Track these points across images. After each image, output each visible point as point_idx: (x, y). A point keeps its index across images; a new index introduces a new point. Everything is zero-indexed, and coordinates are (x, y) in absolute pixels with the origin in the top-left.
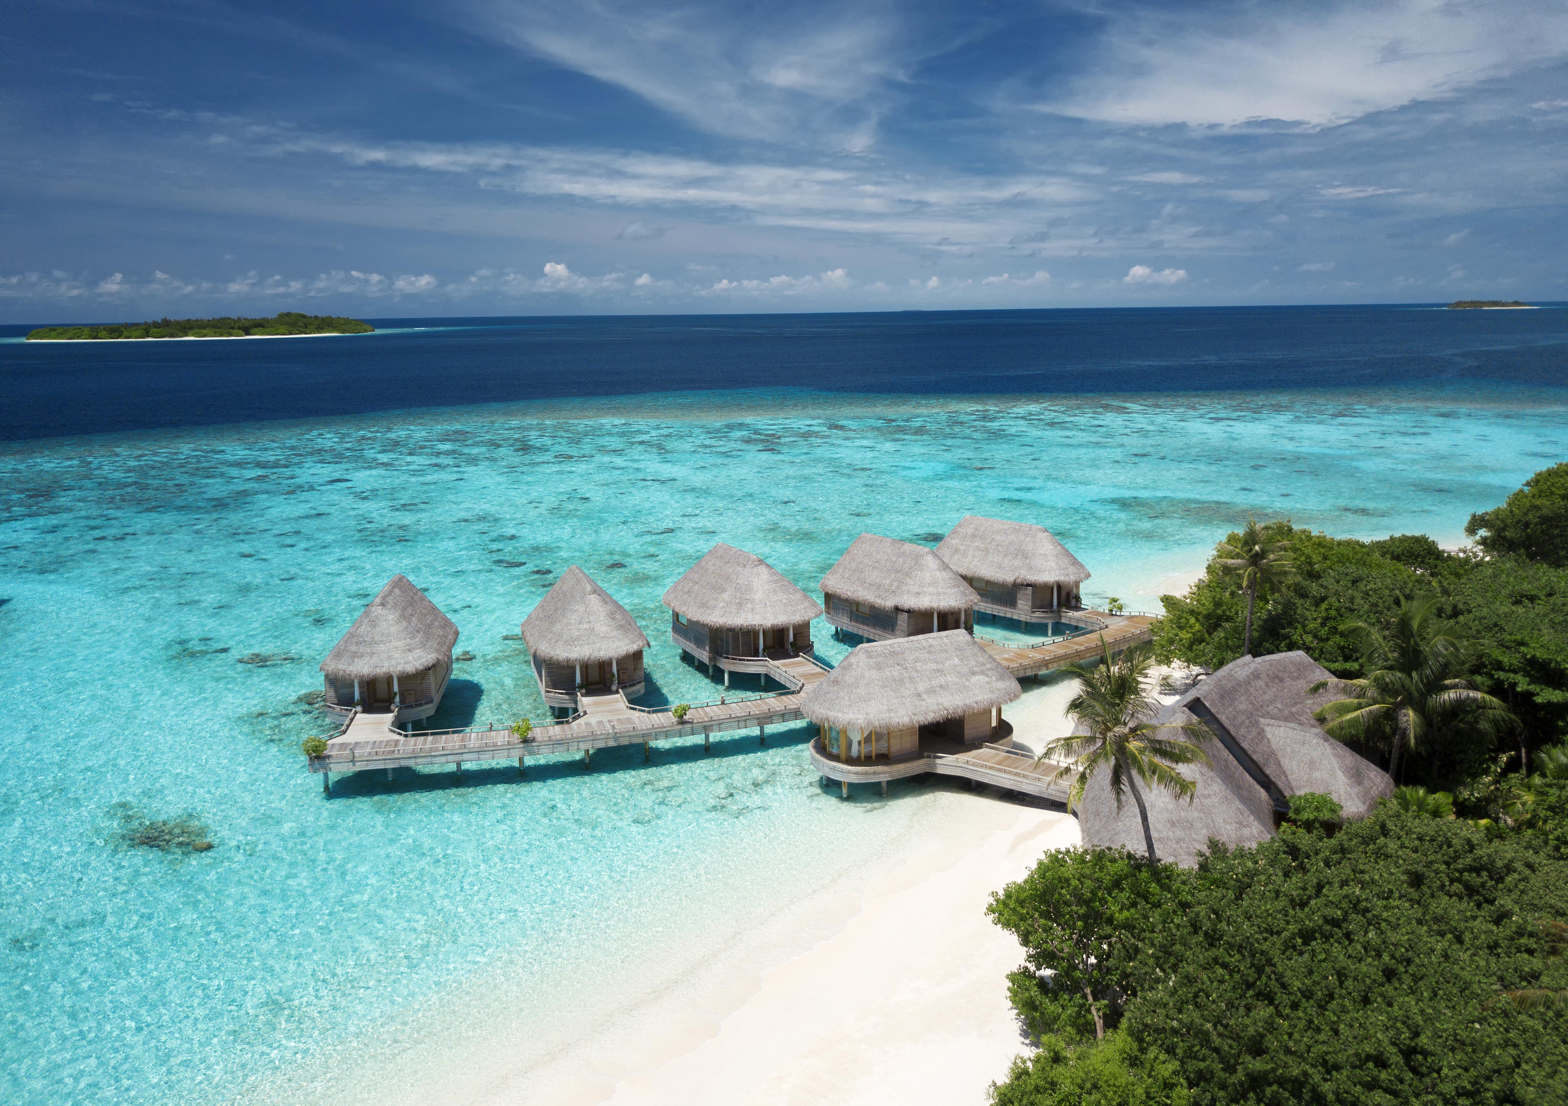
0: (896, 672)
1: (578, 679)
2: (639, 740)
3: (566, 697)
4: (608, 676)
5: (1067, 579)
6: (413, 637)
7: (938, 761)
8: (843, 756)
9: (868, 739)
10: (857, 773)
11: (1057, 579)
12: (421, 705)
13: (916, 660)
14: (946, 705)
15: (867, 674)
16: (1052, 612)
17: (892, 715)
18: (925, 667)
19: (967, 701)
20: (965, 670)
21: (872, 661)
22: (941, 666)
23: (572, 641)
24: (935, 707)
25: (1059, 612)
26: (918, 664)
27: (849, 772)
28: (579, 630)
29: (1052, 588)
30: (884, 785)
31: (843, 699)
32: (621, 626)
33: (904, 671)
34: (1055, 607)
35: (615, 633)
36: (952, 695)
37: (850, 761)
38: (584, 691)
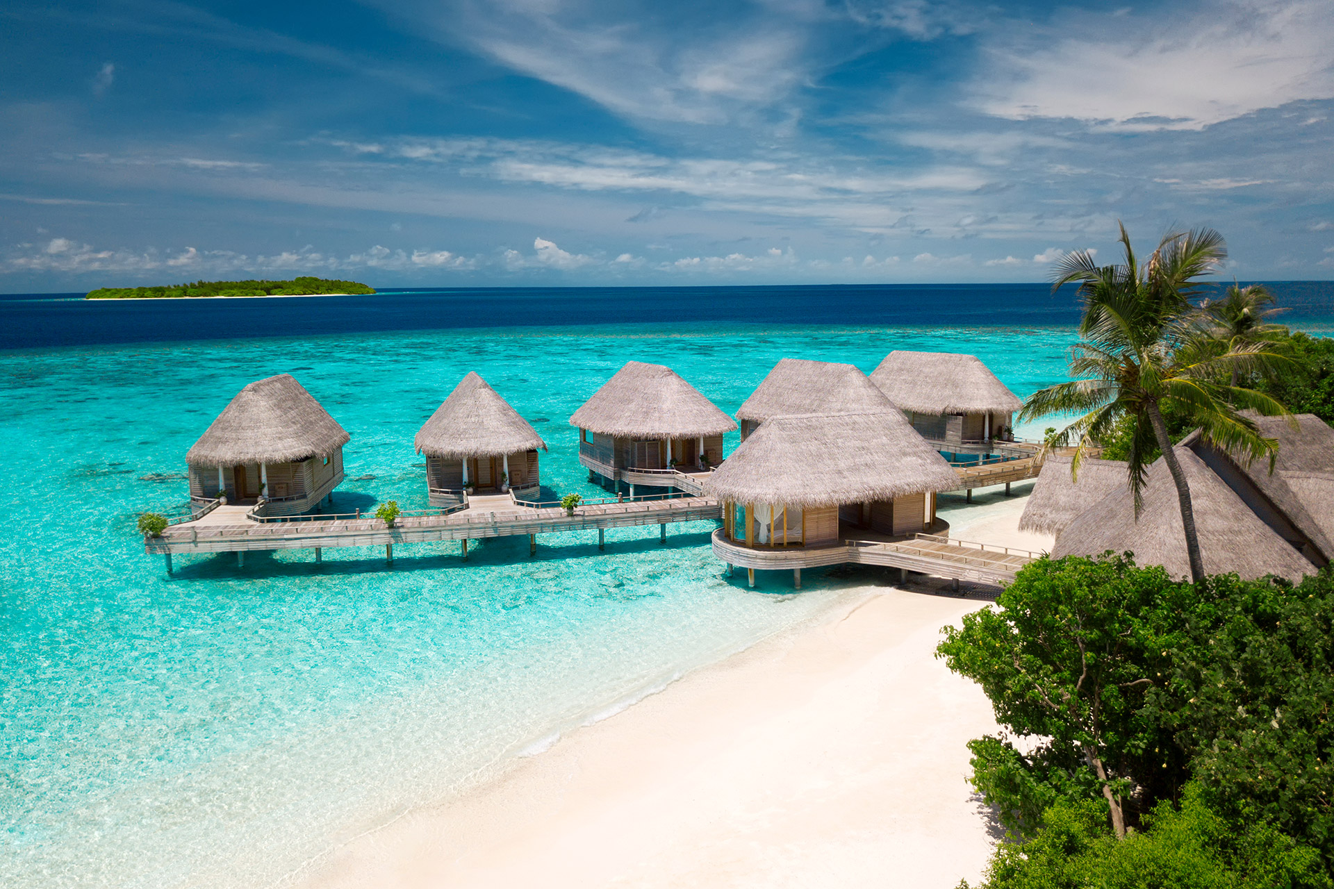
0: (813, 446)
1: (465, 478)
2: (521, 532)
3: (452, 496)
4: (499, 478)
5: (1000, 408)
6: (287, 426)
7: (862, 549)
8: (750, 541)
9: (779, 525)
10: (765, 559)
11: (990, 407)
12: (293, 499)
13: (838, 436)
14: (872, 484)
15: (779, 446)
16: (983, 443)
17: (808, 490)
18: (848, 444)
19: (897, 482)
20: (895, 450)
21: (784, 434)
22: (866, 444)
23: (458, 435)
24: (858, 486)
25: (991, 443)
26: (839, 441)
27: (756, 557)
28: (466, 423)
29: (984, 417)
30: (797, 575)
31: (749, 473)
32: (514, 423)
33: (823, 447)
34: (986, 439)
35: (506, 429)
36: (879, 474)
37: (757, 546)
38: (471, 490)
